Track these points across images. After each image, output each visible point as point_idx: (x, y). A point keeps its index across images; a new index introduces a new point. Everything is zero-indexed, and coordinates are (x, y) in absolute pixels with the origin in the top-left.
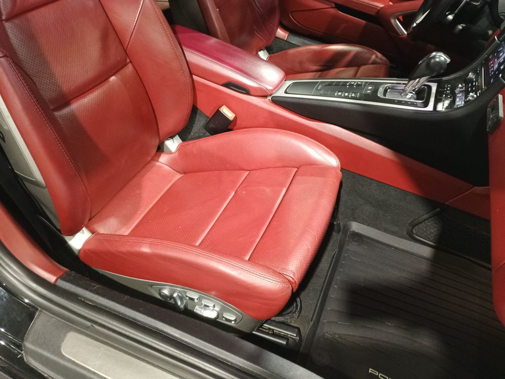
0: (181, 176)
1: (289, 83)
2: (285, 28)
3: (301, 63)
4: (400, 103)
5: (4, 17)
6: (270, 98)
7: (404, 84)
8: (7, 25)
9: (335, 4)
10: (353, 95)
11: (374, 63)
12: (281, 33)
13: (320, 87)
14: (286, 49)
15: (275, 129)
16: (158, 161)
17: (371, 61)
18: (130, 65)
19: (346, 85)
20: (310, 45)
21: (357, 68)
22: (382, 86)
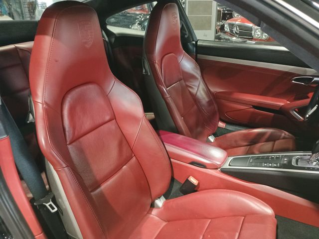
0: (166, 223)
1: (231, 159)
2: (223, 121)
3: (236, 141)
4: (309, 169)
5: (68, 143)
6: (219, 169)
7: (309, 155)
8: (69, 147)
9: (253, 106)
10: (275, 165)
11: (284, 138)
12: (221, 124)
13: (251, 160)
14: (225, 134)
15: (226, 190)
16: (151, 214)
17: (282, 137)
18: (134, 157)
19: (269, 158)
20: (240, 130)
21: (273, 142)
22: (294, 157)
